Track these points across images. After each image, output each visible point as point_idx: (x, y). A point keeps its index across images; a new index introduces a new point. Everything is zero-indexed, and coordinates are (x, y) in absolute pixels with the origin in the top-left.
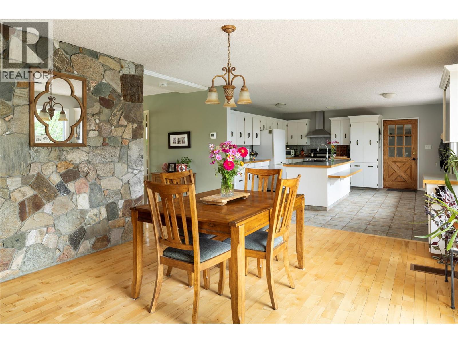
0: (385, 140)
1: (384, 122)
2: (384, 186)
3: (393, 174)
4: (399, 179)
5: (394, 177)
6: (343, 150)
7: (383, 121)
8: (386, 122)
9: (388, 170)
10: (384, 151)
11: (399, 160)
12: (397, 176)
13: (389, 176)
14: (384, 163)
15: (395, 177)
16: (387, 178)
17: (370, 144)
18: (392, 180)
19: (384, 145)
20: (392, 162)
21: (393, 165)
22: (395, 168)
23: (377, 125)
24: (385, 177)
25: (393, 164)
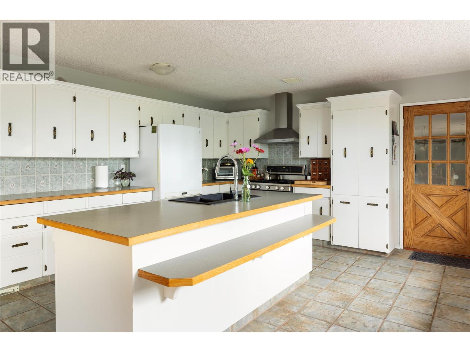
0: (407, 149)
1: (406, 109)
2: (405, 246)
3: (424, 220)
4: (438, 232)
5: (427, 226)
6: (323, 167)
7: (404, 107)
8: (410, 109)
9: (413, 211)
10: (406, 171)
11: (438, 192)
12: (433, 225)
13: (416, 225)
14: (406, 196)
15: (430, 228)
16: (413, 228)
17: (372, 156)
18: (422, 233)
19: (405, 158)
20: (422, 196)
21: (424, 201)
22: (429, 207)
23: (386, 114)
24: (406, 225)
25: (424, 198)
